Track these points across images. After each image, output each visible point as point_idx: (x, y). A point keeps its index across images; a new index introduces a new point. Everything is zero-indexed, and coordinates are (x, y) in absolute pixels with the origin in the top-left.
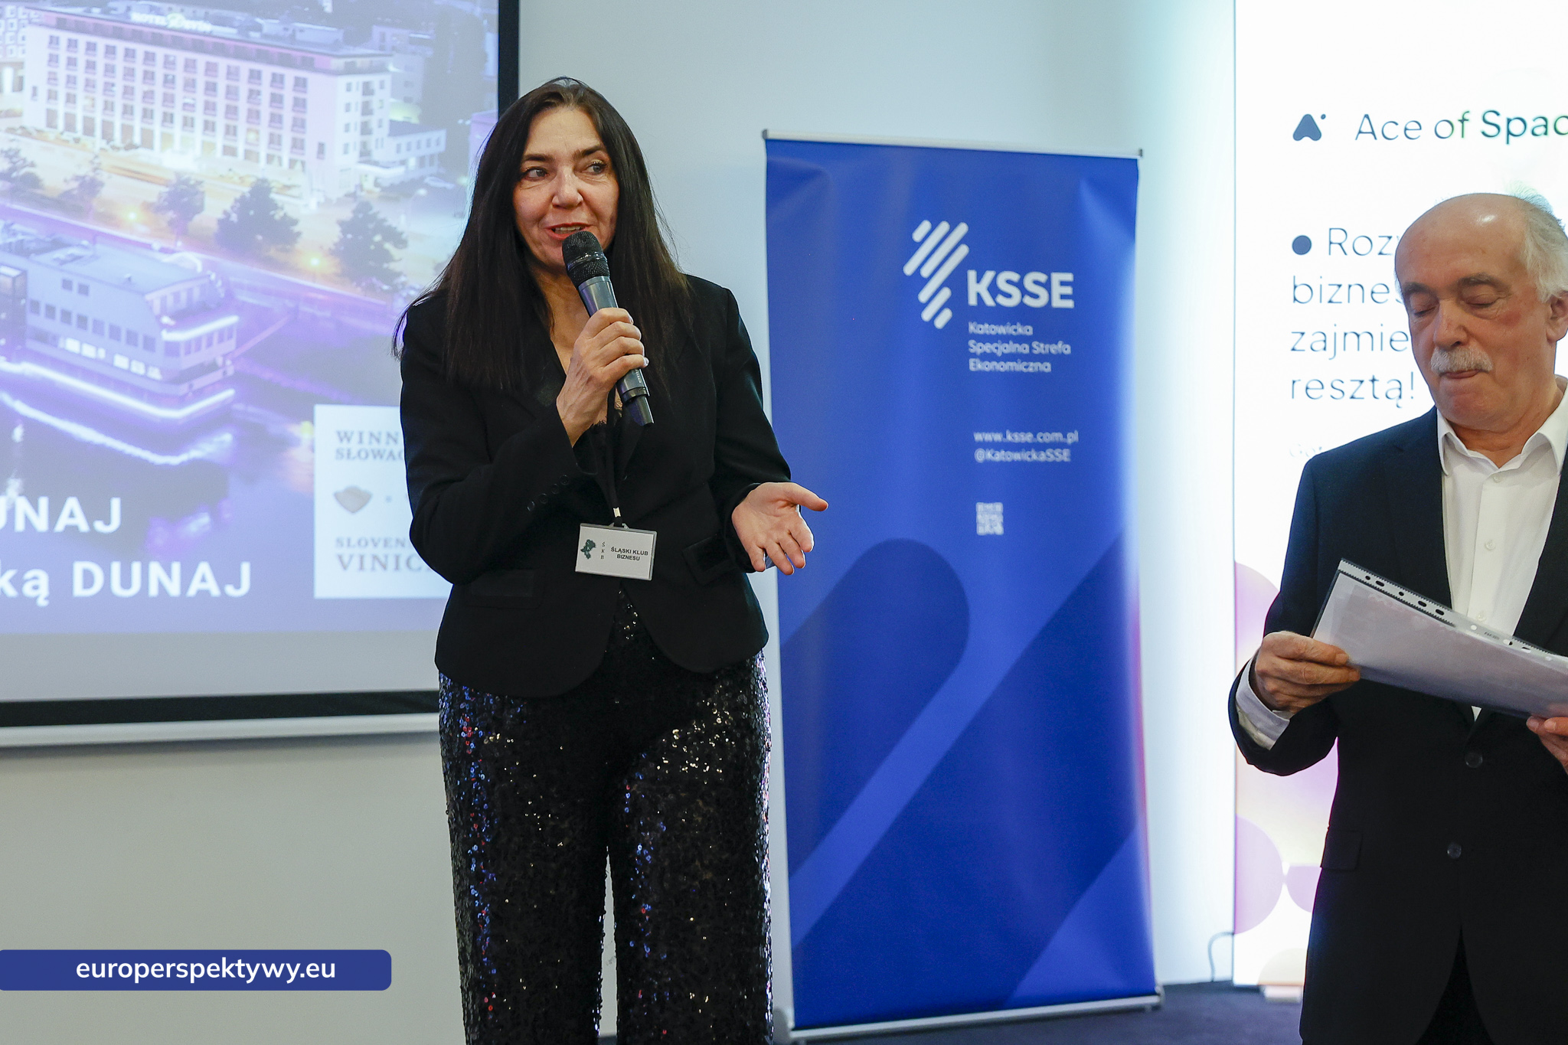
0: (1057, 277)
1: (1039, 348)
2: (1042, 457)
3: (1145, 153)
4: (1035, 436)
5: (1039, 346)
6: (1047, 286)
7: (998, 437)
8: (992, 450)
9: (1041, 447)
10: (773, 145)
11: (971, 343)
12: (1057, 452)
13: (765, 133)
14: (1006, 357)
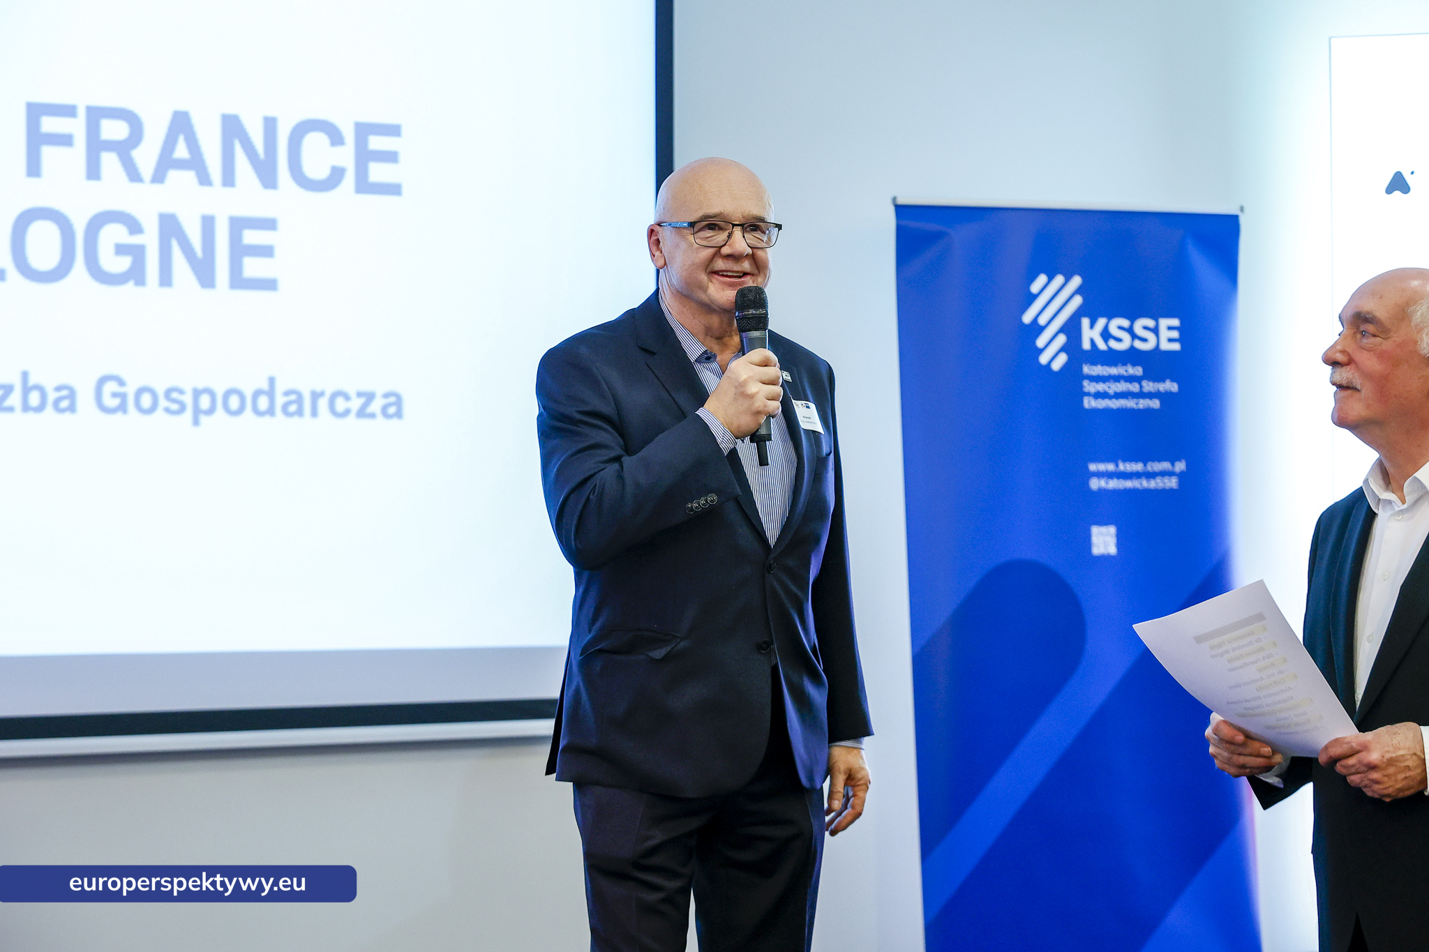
0: (1164, 323)
1: (1149, 386)
2: (1153, 484)
3: (1246, 210)
4: (1145, 465)
5: (1148, 385)
6: (1155, 331)
7: (1111, 467)
8: (1105, 479)
9: (1150, 475)
10: (902, 211)
11: (1085, 383)
12: (1166, 480)
13: (894, 199)
14: (1118, 396)
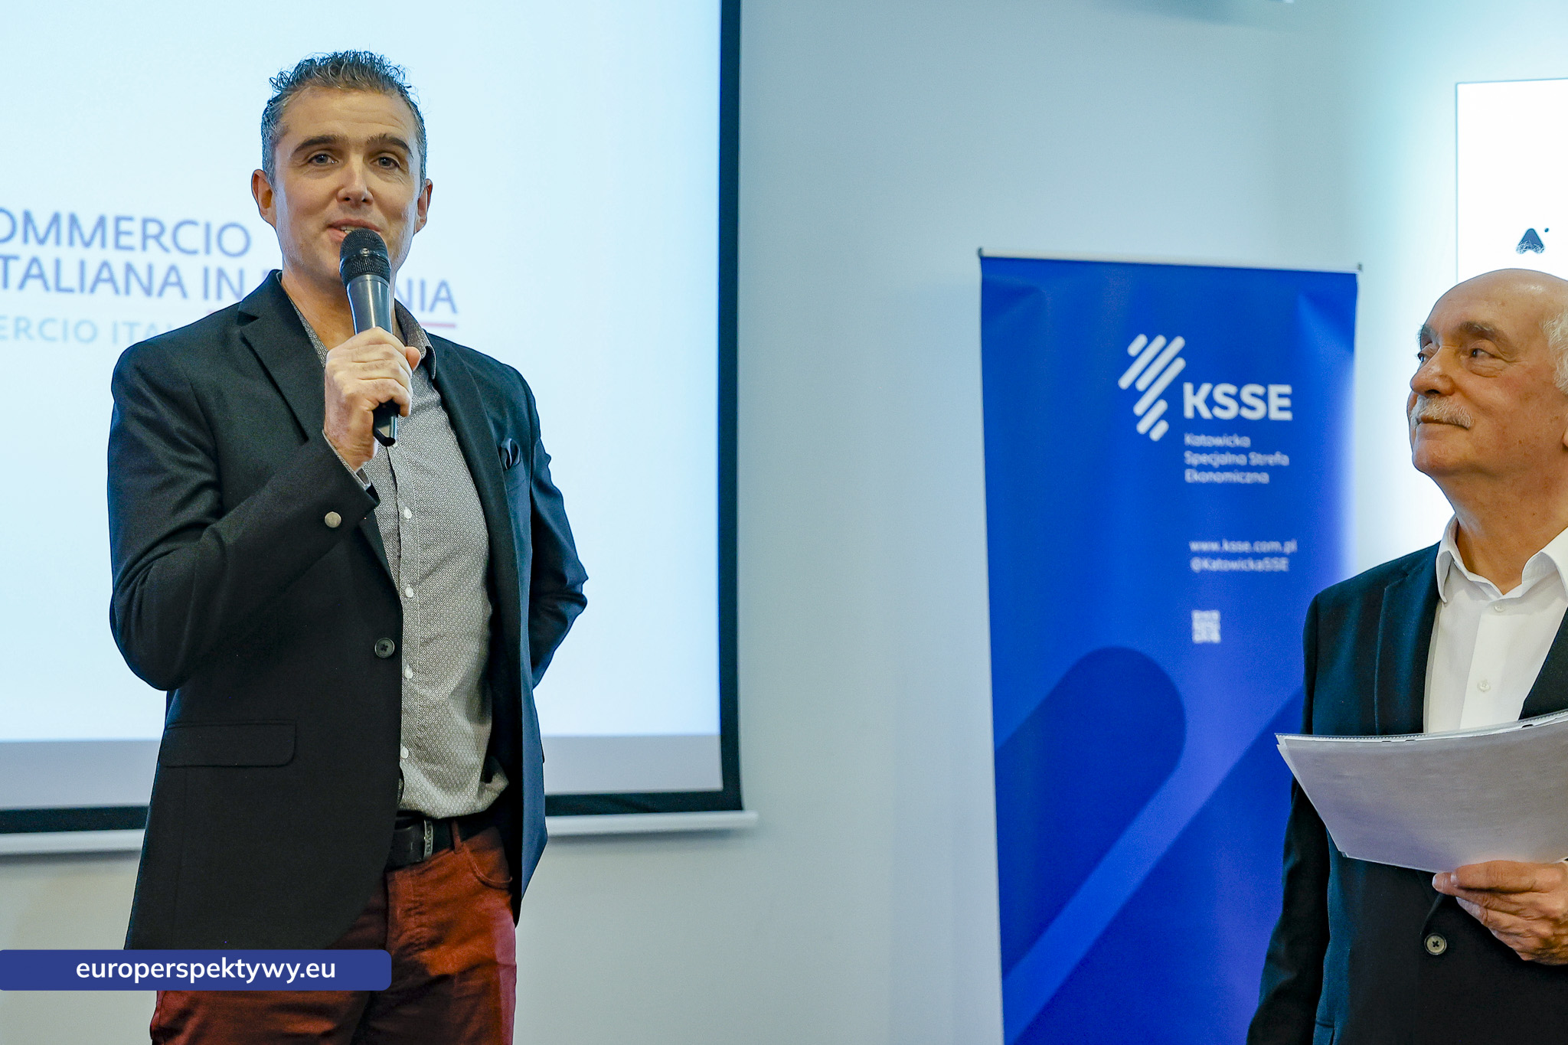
0: (1274, 390)
2: (1260, 566)
3: (1364, 267)
4: (1252, 545)
5: (1256, 458)
6: (1265, 398)
7: (1214, 546)
8: (1208, 559)
9: (1258, 556)
10: (989, 264)
11: (1188, 454)
12: (1275, 561)
13: (980, 251)
14: (1223, 469)
